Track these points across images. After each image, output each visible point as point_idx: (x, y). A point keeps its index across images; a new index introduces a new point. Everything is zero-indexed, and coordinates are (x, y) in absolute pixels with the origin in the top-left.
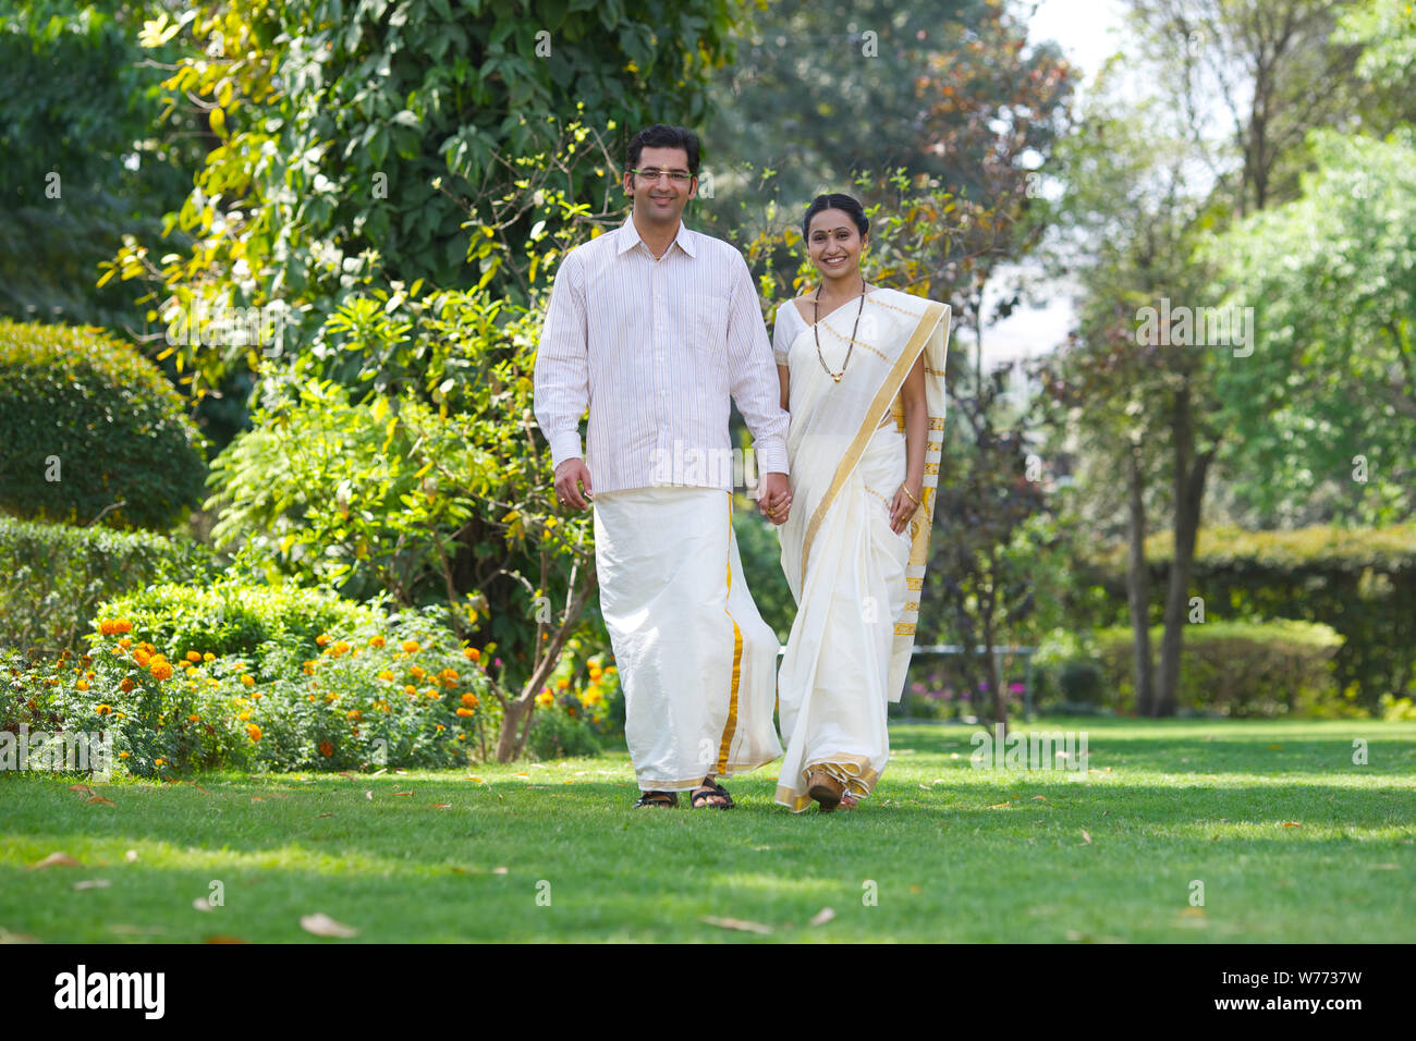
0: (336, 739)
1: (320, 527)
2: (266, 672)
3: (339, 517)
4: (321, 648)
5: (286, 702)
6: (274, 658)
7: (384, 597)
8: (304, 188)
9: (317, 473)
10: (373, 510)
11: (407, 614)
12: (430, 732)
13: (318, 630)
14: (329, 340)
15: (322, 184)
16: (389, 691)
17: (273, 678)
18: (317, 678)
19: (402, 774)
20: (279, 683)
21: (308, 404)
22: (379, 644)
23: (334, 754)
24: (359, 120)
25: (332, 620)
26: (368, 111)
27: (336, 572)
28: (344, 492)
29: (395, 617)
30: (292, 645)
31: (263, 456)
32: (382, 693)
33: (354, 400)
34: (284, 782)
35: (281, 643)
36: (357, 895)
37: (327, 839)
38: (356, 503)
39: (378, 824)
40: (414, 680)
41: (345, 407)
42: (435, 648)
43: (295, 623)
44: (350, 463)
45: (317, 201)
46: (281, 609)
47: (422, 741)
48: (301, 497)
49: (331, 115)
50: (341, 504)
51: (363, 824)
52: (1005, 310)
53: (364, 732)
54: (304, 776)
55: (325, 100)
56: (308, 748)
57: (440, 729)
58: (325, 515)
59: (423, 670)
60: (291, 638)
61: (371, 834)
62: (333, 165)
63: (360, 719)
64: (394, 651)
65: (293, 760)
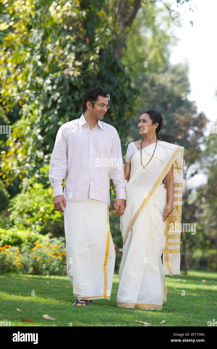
0: (37, 268)
1: (36, 218)
2: (23, 251)
3: (40, 215)
4: (35, 246)
5: (27, 258)
6: (24, 247)
7: (49, 234)
8: (35, 138)
9: (36, 205)
10: (48, 214)
11: (55, 239)
12: (59, 267)
13: (34, 242)
14: (39, 173)
15: (40, 137)
16: (51, 257)
17: (24, 252)
18: (34, 253)
19: (52, 277)
20: (25, 253)
21: (35, 189)
22: (48, 246)
23: (37, 271)
24: (49, 123)
25: (37, 239)
26: (51, 121)
27: (39, 228)
28: (42, 209)
29: (52, 240)
30: (29, 245)
31: (23, 200)
32: (49, 258)
33: (45, 188)
34: (27, 277)
35: (26, 244)
36: (54, 309)
37: (41, 293)
38: (45, 212)
39: (53, 290)
40: (56, 255)
41: (42, 190)
42: (61, 248)
43: (29, 240)
44: (44, 203)
45: (38, 141)
46: (27, 236)
47: (57, 269)
48: (31, 210)
49: (43, 122)
50: (41, 213)
51: (49, 290)
52: (192, 175)
53: (44, 266)
54: (30, 276)
55: (42, 118)
56: (31, 269)
57: (61, 267)
58: (37, 215)
59: (58, 252)
60: (28, 243)
61: (52, 293)
62: (42, 133)
63: (43, 263)
64: (52, 247)
65: (27, 272)
